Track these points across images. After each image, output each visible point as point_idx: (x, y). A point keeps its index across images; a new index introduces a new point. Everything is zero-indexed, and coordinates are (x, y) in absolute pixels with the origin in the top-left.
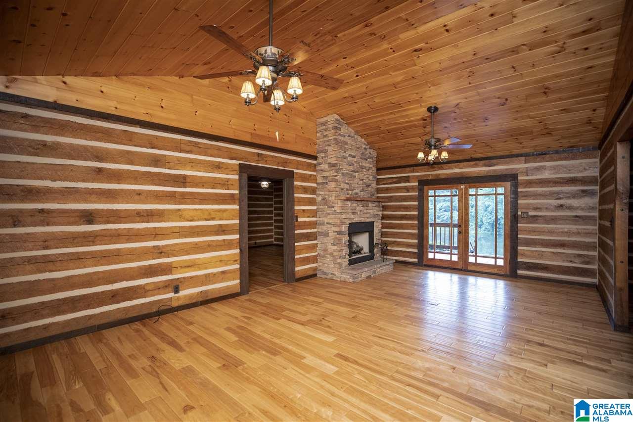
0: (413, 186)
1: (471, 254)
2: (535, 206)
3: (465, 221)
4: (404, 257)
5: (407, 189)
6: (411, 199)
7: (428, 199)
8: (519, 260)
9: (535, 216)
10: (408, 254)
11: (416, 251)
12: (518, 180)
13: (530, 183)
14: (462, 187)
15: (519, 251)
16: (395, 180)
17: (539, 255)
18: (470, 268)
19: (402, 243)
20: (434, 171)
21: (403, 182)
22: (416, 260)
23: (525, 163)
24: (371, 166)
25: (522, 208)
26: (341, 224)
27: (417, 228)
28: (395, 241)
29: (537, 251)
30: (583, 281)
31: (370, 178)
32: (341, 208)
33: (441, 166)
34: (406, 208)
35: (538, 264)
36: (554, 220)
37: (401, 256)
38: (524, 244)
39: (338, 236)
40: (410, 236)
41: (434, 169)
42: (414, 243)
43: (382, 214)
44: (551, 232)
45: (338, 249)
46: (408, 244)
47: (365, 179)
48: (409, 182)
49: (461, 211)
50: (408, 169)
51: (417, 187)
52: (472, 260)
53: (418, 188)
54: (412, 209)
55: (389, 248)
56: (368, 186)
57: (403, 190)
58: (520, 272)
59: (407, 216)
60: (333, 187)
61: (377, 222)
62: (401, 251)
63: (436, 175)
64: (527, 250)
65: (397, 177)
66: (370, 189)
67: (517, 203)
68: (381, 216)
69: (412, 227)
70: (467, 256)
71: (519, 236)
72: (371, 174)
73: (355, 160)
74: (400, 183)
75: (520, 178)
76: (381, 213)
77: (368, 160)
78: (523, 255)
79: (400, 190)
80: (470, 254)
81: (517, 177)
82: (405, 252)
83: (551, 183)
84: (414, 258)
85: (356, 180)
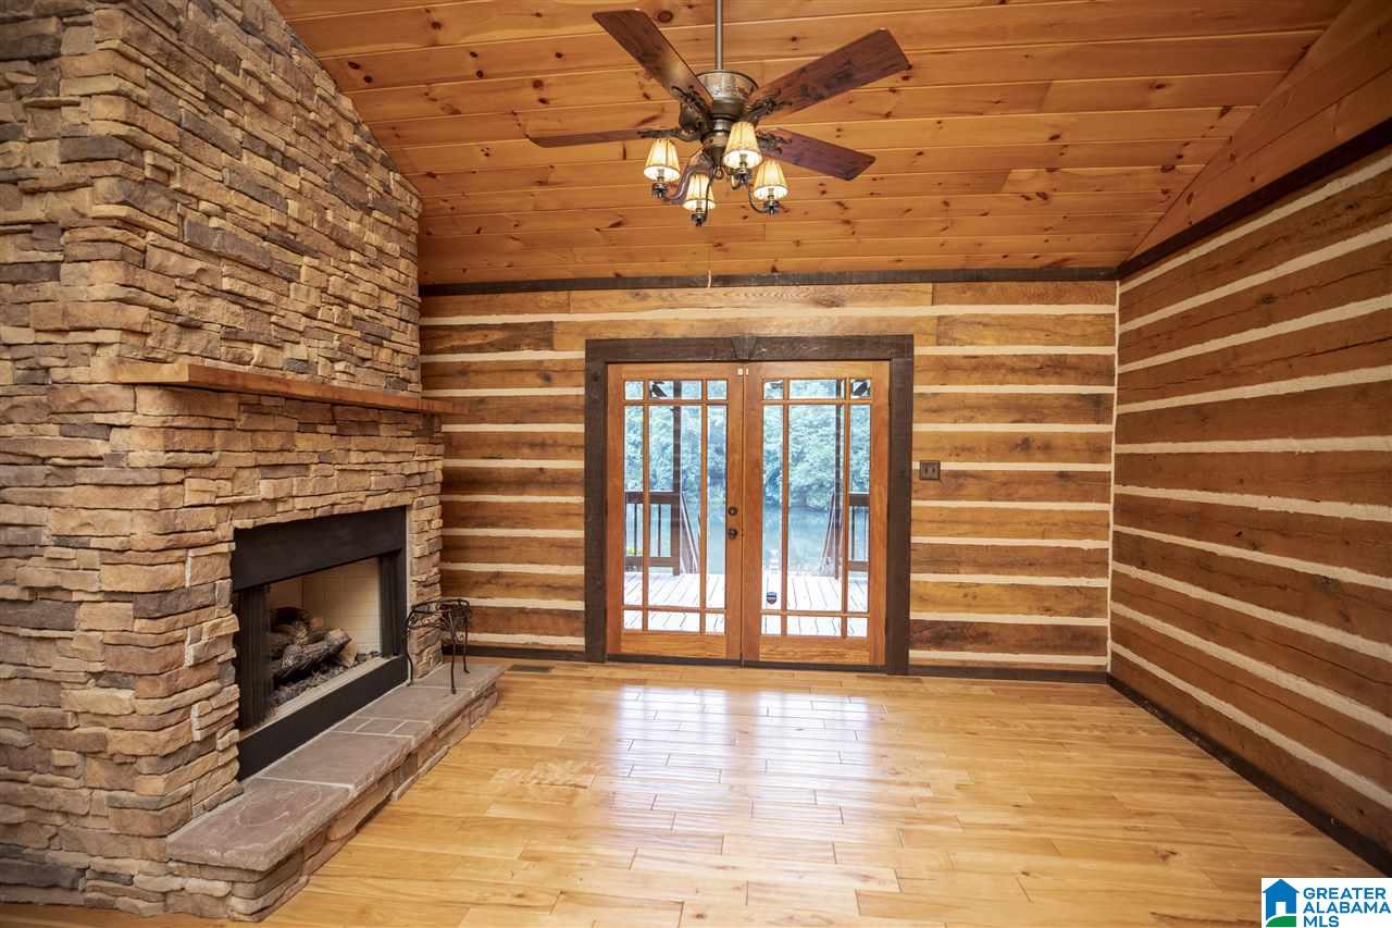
0: (565, 362)
1: (771, 607)
2: (958, 444)
3: (750, 491)
4: (532, 630)
5: (546, 375)
6: (555, 410)
7: (622, 416)
8: (914, 615)
9: (956, 475)
10: (548, 621)
11: (579, 606)
12: (913, 357)
13: (947, 369)
14: (740, 372)
15: (912, 586)
16: (496, 336)
17: (966, 595)
18: (764, 654)
19: (525, 581)
20: (643, 309)
21: (530, 346)
22: (578, 642)
23: (933, 304)
24: (392, 247)
25: (921, 449)
26: (161, 543)
27: (581, 521)
28: (498, 575)
29: (961, 585)
30: (1074, 666)
31: (385, 304)
32: (158, 441)
33: (671, 295)
34: (541, 446)
35: (964, 624)
36: (1007, 486)
37: (520, 630)
38: (928, 563)
39: (139, 624)
40: (554, 549)
41: (645, 304)
42: (569, 577)
43: (445, 471)
44: (1000, 523)
45: (145, 707)
46: (550, 581)
47: (354, 297)
48: (551, 347)
49: (737, 457)
50: (547, 296)
51: (582, 365)
52: (771, 626)
53: (587, 370)
54: (560, 449)
55: (474, 602)
56: (378, 340)
57: (530, 378)
58: (917, 655)
59: (542, 478)
60: (99, 292)
61: (421, 507)
62: (522, 611)
63: (651, 324)
64: (936, 584)
65: (505, 327)
66: (384, 355)
67: (909, 434)
68: (439, 477)
69: (563, 515)
70: (757, 615)
71: (914, 540)
72: (389, 284)
73: (293, 180)
74: (516, 347)
75: (919, 351)
76: (439, 464)
77: (376, 214)
78: (926, 601)
79: (515, 377)
80: (765, 605)
81: (911, 347)
82: (536, 612)
83: (1003, 371)
84: (572, 634)
85: (300, 298)
